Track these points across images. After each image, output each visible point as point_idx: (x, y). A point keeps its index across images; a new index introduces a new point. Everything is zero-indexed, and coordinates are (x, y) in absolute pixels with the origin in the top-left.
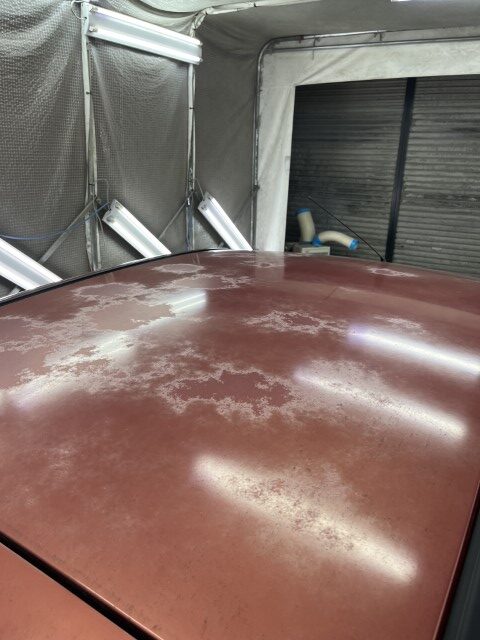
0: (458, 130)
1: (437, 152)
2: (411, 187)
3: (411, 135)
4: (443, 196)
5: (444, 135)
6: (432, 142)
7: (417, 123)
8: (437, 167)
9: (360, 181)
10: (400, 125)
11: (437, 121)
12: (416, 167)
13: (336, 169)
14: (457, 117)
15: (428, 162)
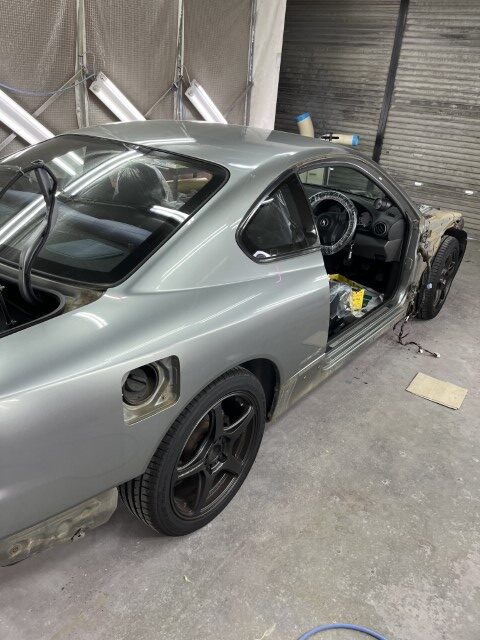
0: (447, 36)
1: (426, 58)
2: (400, 92)
3: (405, 40)
4: (428, 103)
5: (434, 41)
6: (422, 47)
7: (410, 28)
8: (425, 73)
9: (356, 86)
10: (394, 30)
11: (428, 27)
12: (407, 73)
13: (335, 73)
14: (446, 24)
15: (418, 67)
